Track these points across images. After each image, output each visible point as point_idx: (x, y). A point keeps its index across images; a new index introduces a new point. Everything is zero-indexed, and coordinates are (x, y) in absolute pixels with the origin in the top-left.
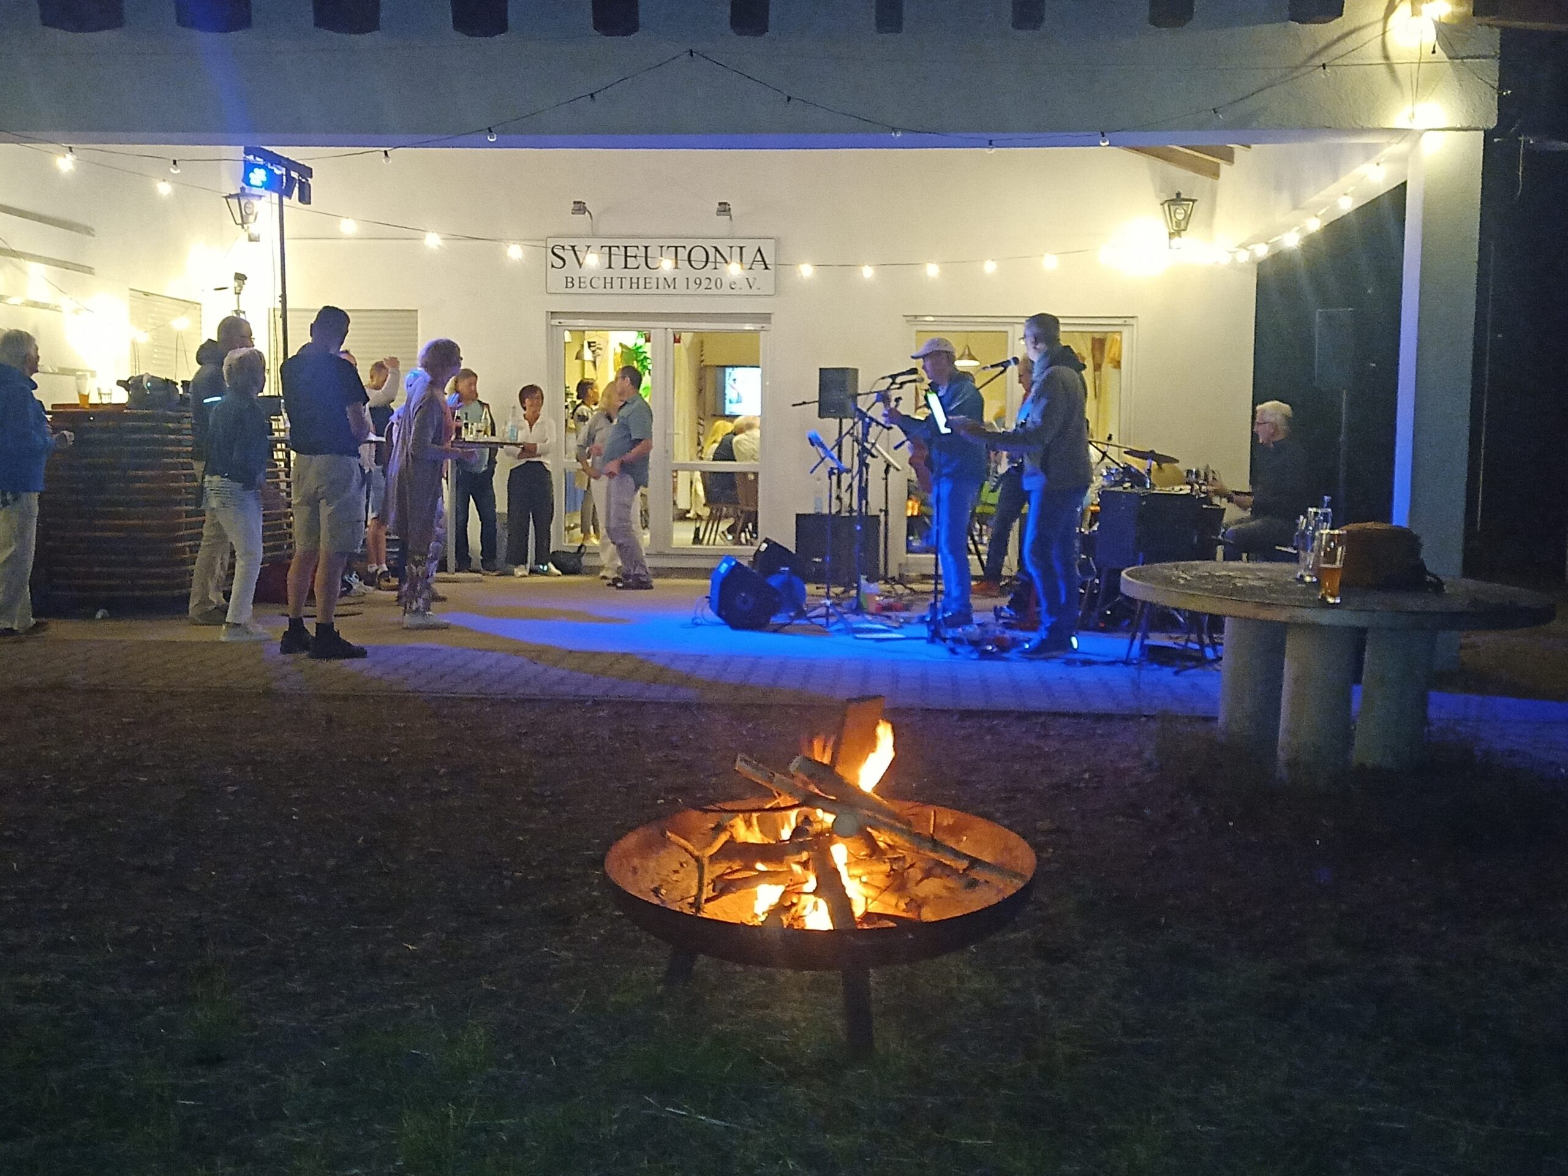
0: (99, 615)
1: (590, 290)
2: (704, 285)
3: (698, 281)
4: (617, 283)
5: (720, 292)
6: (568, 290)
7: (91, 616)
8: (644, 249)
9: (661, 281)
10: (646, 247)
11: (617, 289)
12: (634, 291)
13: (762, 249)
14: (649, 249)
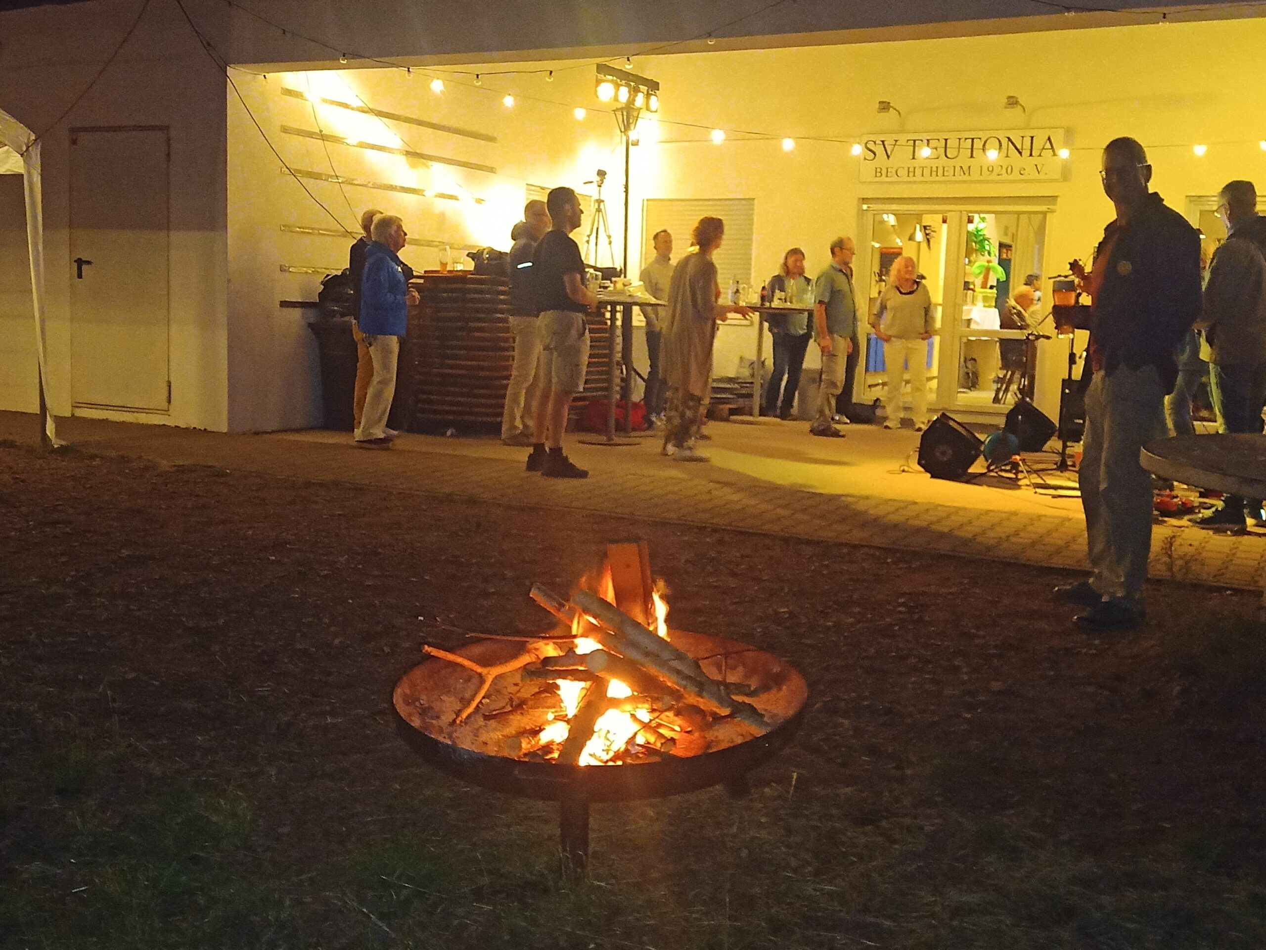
0: (449, 433)
1: (895, 178)
2: (995, 172)
3: (990, 169)
4: (918, 172)
5: (1010, 177)
6: (878, 179)
7: (443, 434)
8: (944, 141)
9: (958, 169)
10: (946, 140)
11: (918, 177)
12: (934, 178)
13: (1052, 138)
14: (948, 141)
